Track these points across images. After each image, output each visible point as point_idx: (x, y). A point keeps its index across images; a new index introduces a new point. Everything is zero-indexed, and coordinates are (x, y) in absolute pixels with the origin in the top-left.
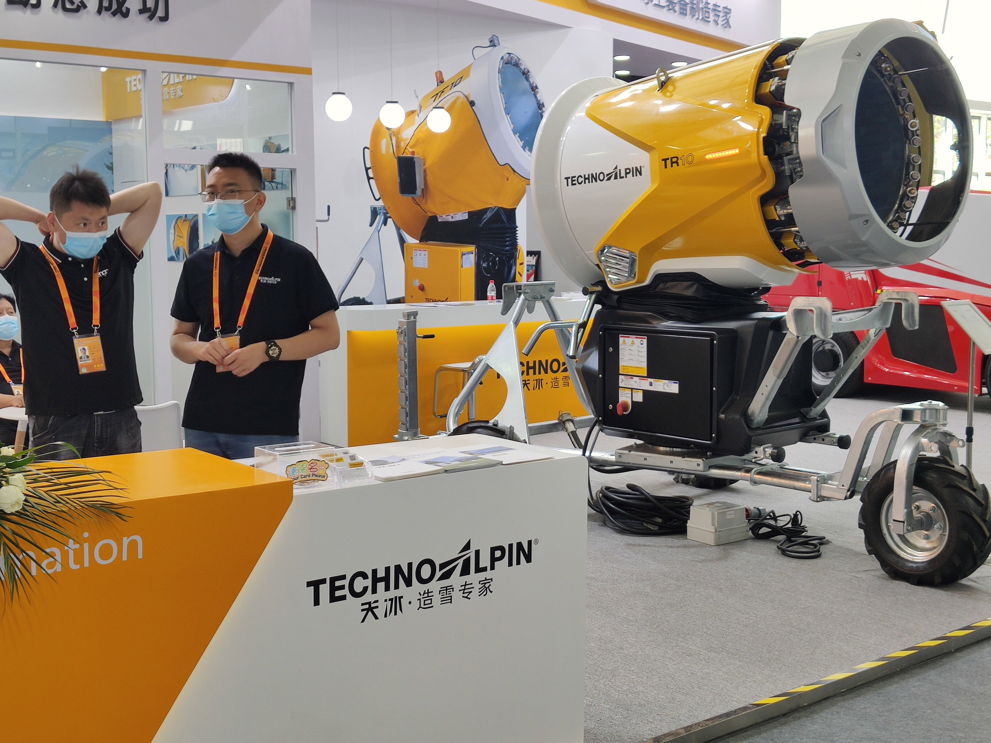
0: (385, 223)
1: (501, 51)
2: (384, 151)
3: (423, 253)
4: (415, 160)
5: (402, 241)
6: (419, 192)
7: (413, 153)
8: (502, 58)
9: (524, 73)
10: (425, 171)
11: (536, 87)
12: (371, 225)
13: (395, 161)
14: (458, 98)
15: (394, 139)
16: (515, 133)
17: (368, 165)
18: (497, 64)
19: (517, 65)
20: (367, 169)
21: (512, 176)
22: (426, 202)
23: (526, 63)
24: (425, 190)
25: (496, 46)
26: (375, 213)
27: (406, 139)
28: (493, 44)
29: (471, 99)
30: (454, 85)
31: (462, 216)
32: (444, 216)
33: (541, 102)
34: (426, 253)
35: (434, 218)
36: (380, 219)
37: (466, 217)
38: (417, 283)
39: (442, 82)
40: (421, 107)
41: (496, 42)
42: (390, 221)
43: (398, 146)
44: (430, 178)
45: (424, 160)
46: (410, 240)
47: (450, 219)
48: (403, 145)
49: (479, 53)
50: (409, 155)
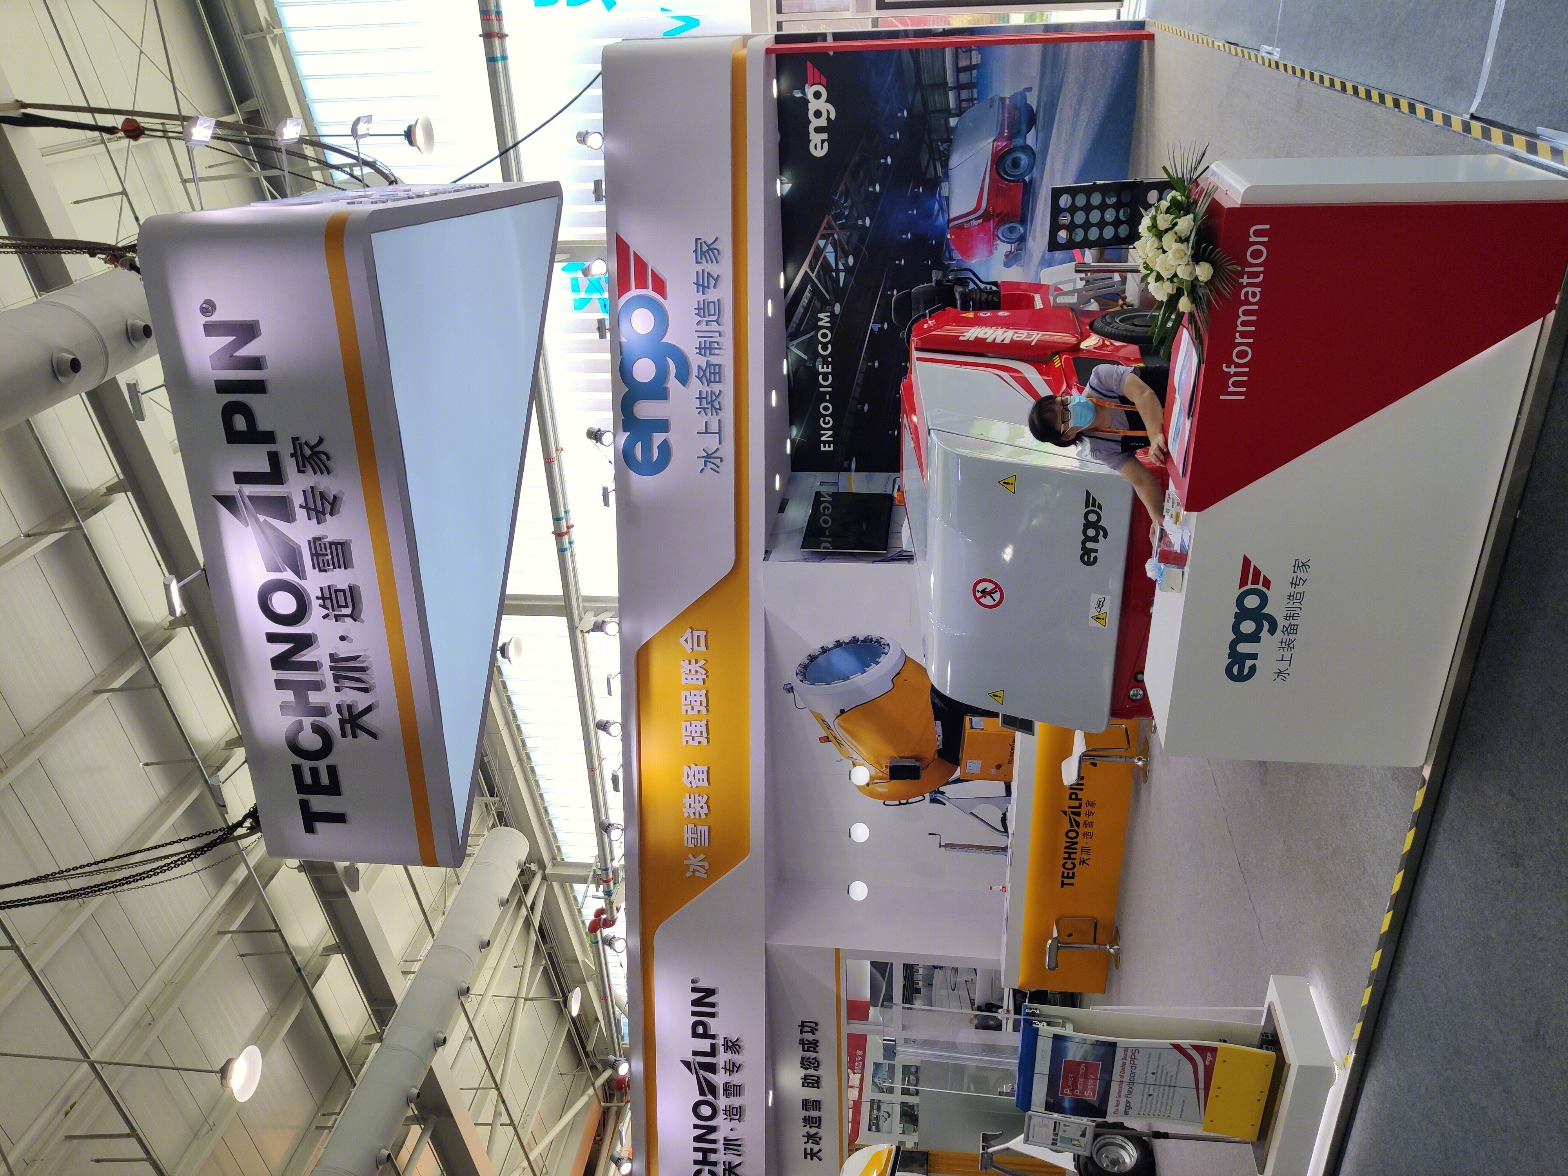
0: (943, 793)
1: (796, 681)
2: (886, 790)
3: (969, 764)
4: (892, 765)
5: (958, 781)
6: (918, 764)
7: (886, 767)
8: (801, 681)
9: (812, 661)
10: (901, 757)
11: (822, 648)
12: (944, 804)
13: (893, 781)
14: (839, 724)
15: (876, 781)
16: (865, 671)
17: (897, 803)
18: (806, 686)
19: (805, 667)
20: (900, 804)
21: (904, 675)
22: (927, 758)
23: (803, 659)
24: (917, 758)
25: (792, 687)
26: (934, 801)
27: (876, 771)
28: (791, 690)
29: (839, 713)
30: (829, 727)
31: (938, 727)
32: (938, 743)
33: (835, 643)
34: (969, 761)
35: (939, 752)
36: (939, 797)
37: (939, 723)
38: (994, 771)
39: (828, 738)
40: (849, 757)
41: (789, 686)
42: (941, 789)
43: (882, 779)
44: (906, 754)
45: (891, 757)
46: (957, 774)
47: (941, 738)
48: (880, 775)
49: (800, 704)
50: (888, 770)
